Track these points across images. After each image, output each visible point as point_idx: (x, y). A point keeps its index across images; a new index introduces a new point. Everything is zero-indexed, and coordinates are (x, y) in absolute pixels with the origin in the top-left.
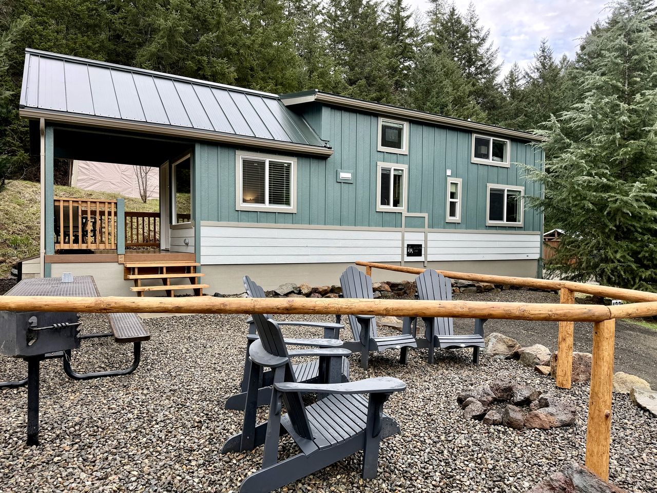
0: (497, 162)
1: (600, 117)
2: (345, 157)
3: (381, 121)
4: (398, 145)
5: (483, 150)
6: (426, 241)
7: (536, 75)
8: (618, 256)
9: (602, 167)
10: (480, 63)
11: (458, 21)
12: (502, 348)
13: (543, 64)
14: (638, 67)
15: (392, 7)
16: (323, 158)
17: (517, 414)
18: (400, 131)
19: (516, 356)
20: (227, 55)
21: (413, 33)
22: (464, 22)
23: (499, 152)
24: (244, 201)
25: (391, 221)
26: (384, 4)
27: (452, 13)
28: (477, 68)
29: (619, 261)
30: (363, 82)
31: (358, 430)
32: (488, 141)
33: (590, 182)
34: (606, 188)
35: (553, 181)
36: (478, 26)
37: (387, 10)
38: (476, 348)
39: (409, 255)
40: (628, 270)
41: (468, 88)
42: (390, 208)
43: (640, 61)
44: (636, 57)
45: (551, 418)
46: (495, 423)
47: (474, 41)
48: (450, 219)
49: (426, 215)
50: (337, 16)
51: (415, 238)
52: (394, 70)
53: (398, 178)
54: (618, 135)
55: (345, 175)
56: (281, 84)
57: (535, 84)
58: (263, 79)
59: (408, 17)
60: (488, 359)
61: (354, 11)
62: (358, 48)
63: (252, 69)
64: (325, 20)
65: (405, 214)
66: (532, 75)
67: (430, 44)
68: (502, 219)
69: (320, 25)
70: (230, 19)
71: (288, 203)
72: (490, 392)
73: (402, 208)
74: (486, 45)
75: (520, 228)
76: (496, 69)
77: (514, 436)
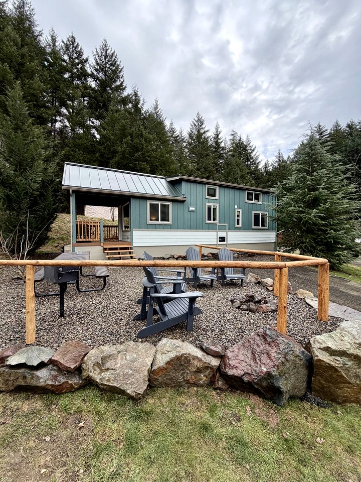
0: (257, 202)
1: (299, 182)
2: (192, 201)
3: (207, 186)
4: (214, 195)
5: (250, 197)
6: (227, 235)
7: (276, 165)
8: (307, 240)
9: (300, 203)
10: (252, 160)
11: (242, 143)
12: (253, 279)
13: (279, 160)
14: (315, 161)
15: (214, 138)
16: (183, 202)
17: (253, 306)
18: (215, 190)
19: (259, 283)
20: (146, 161)
21: (223, 149)
22: (245, 143)
23: (257, 198)
24: (151, 220)
25: (212, 228)
26: (211, 137)
27: (240, 140)
28: (251, 162)
29: (308, 243)
30: (203, 169)
31: (185, 312)
32: (253, 193)
33: (295, 210)
34: (302, 212)
35: (280, 209)
36: (251, 145)
37: (212, 139)
38: (242, 280)
39: (220, 241)
40: (312, 246)
41: (247, 171)
42: (212, 221)
43: (316, 158)
44: (313, 157)
45: (268, 308)
46: (244, 310)
47: (249, 151)
48: (237, 226)
49: (227, 224)
50: (192, 143)
51: (222, 234)
52: (216, 164)
53: (214, 209)
54: (306, 190)
55: (192, 209)
56: (169, 172)
57: (276, 168)
58: (161, 170)
59: (221, 142)
60: (247, 284)
61: (199, 141)
62: (200, 156)
63: (156, 166)
64: (187, 145)
65: (218, 224)
66: (275, 164)
67: (231, 153)
68: (259, 226)
69: (185, 147)
70: (147, 147)
71: (168, 221)
72: (245, 297)
73: (217, 222)
74: (254, 153)
75: (266, 229)
76: (259, 163)
77: (251, 315)
